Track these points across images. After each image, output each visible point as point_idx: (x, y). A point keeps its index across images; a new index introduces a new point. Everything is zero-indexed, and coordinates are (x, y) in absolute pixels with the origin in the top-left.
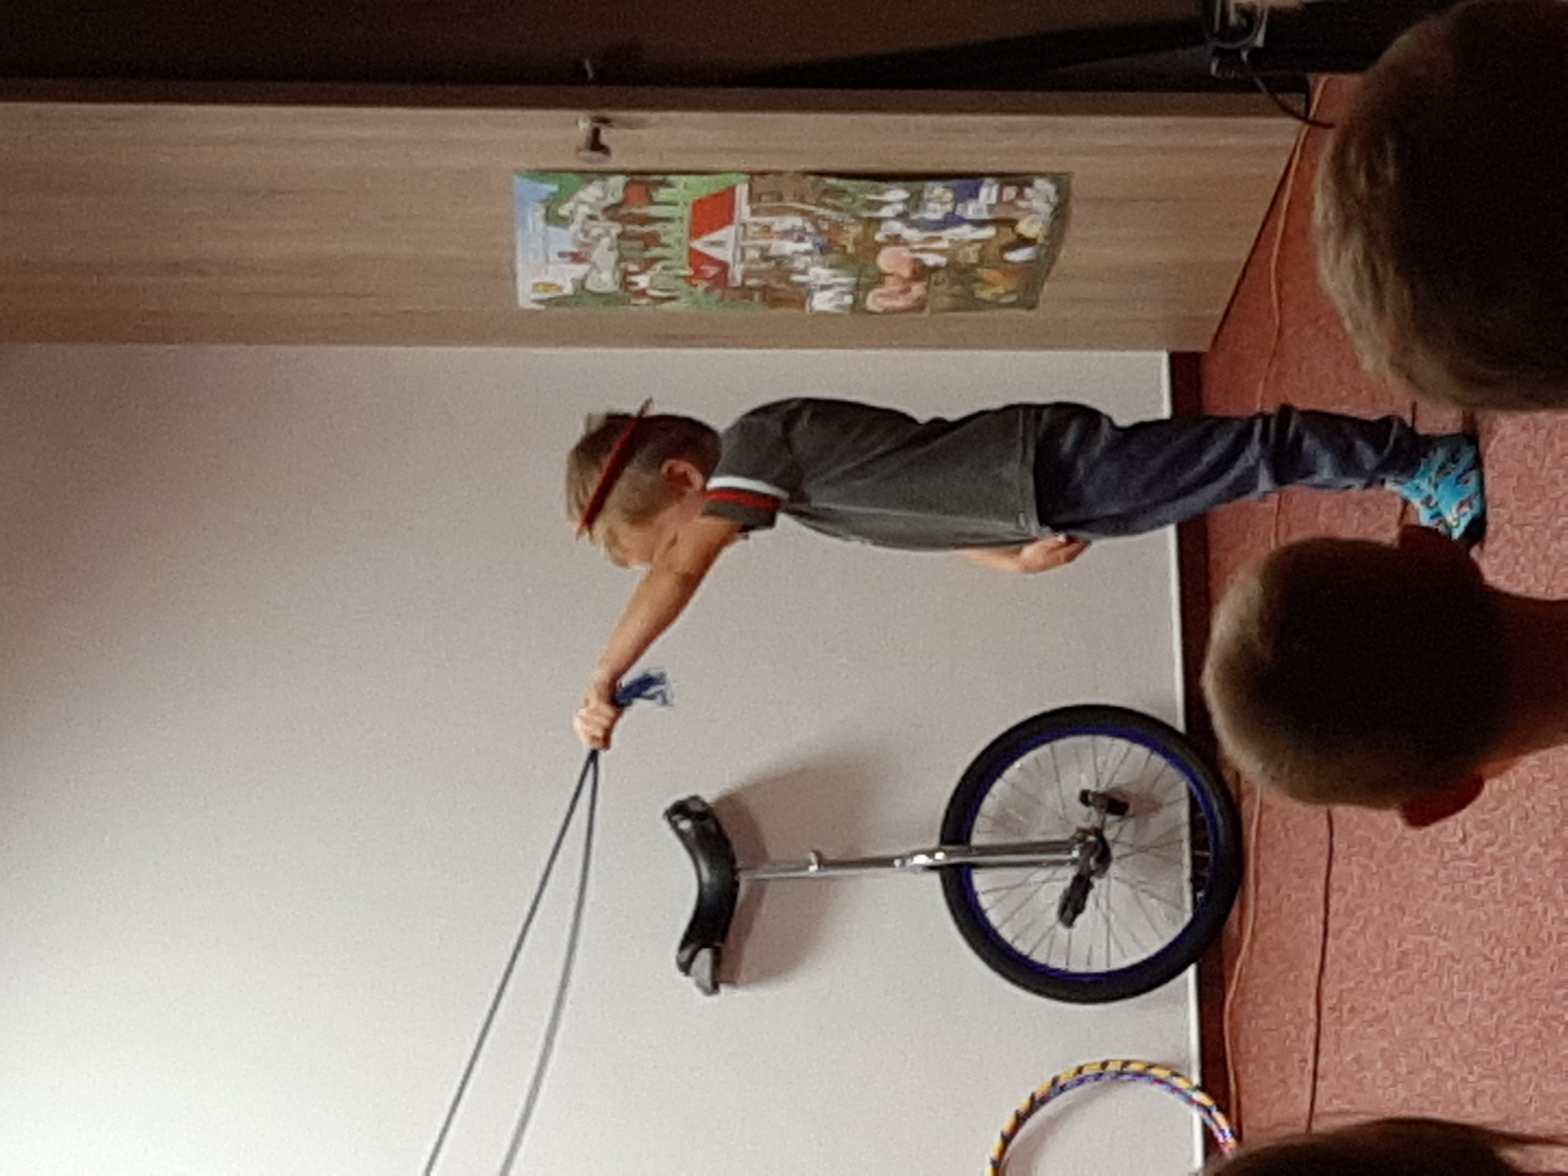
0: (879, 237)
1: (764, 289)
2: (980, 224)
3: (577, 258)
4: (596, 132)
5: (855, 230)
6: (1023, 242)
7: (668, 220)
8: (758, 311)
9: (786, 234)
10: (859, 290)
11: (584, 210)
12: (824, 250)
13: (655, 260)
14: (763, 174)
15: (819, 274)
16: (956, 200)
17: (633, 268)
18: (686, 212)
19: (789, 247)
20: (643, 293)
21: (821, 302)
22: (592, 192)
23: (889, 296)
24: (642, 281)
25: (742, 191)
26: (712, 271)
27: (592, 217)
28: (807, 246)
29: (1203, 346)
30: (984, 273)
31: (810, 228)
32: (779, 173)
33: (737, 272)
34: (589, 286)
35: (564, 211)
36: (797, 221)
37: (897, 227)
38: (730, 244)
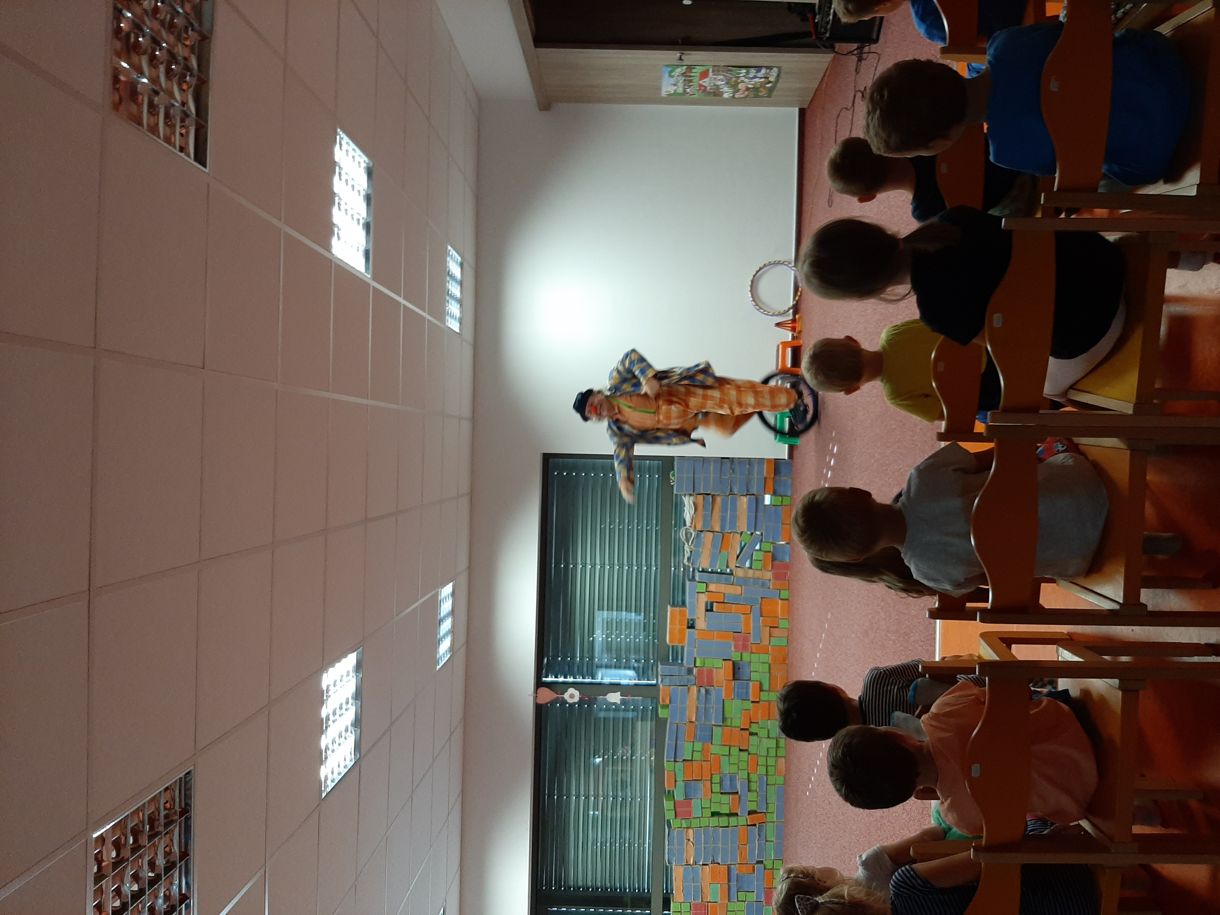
0: (739, 81)
1: (714, 92)
2: (761, 78)
3: (675, 85)
4: (681, 56)
5: (734, 79)
6: (770, 82)
7: (694, 76)
8: (712, 98)
9: (719, 80)
10: (734, 93)
11: (677, 74)
12: (727, 83)
13: (692, 85)
14: (716, 66)
15: (726, 89)
16: (756, 73)
17: (687, 87)
18: (698, 75)
19: (720, 83)
20: (688, 93)
21: (726, 96)
22: (679, 71)
23: (741, 94)
24: (688, 90)
25: (711, 70)
26: (703, 88)
27: (678, 76)
28: (723, 83)
29: (806, 107)
30: (761, 89)
31: (725, 79)
32: (719, 66)
33: (708, 88)
34: (677, 91)
35: (673, 74)
36: (721, 77)
37: (743, 78)
38: (707, 82)
